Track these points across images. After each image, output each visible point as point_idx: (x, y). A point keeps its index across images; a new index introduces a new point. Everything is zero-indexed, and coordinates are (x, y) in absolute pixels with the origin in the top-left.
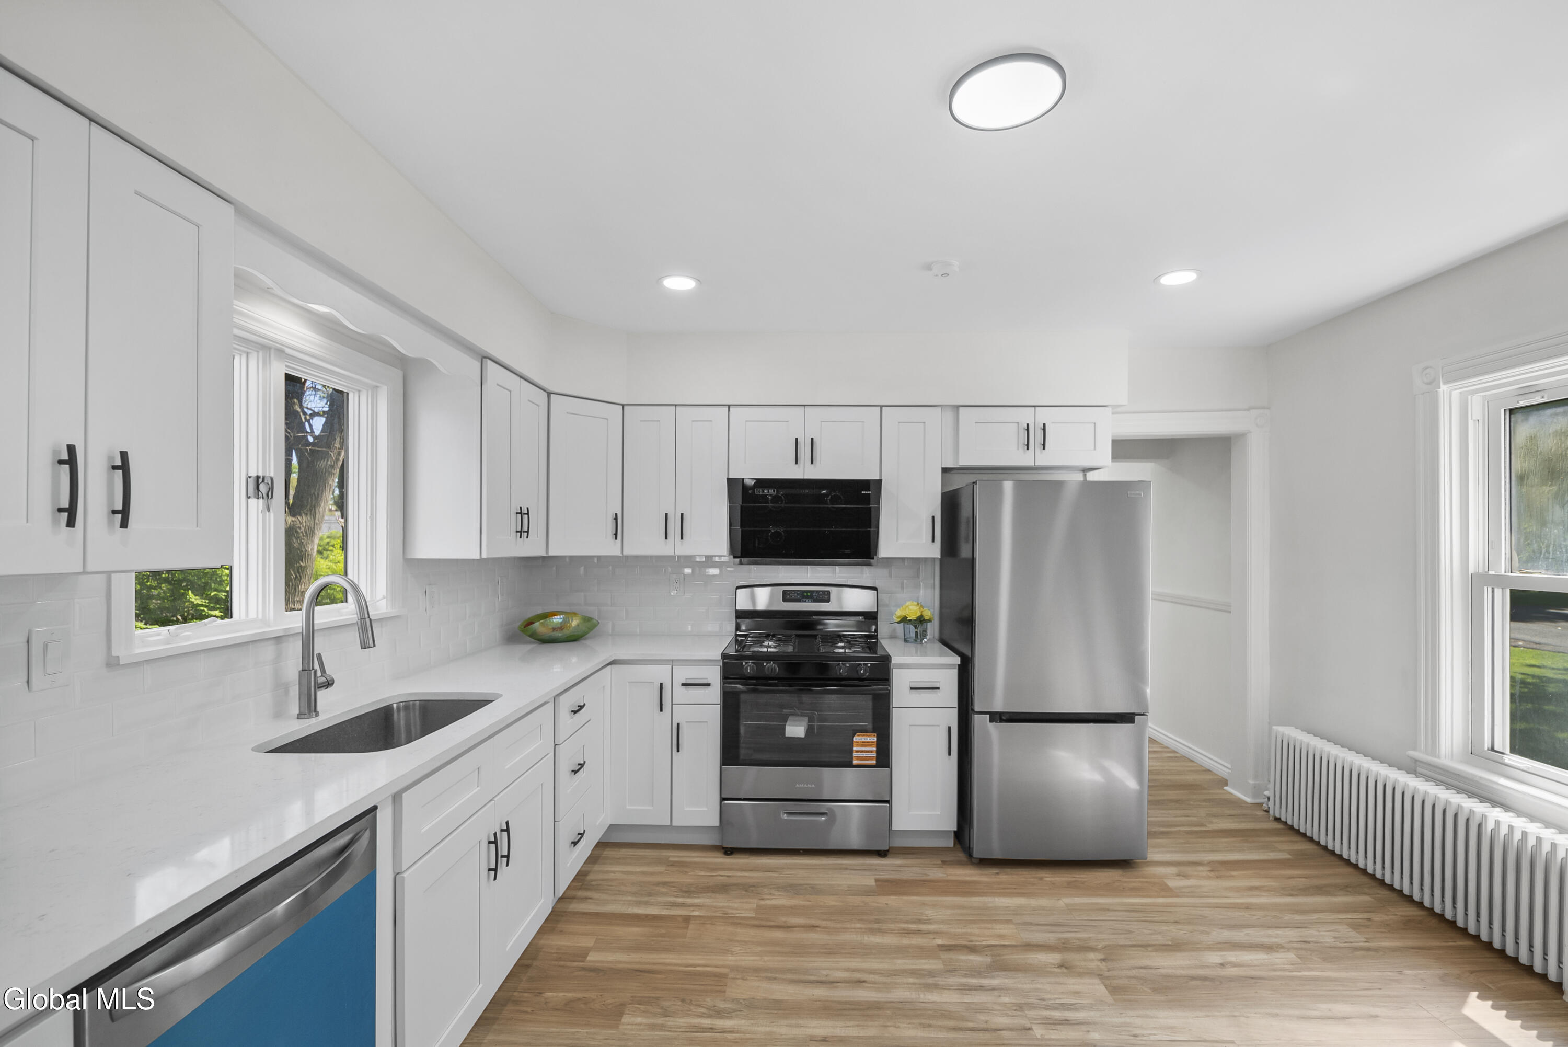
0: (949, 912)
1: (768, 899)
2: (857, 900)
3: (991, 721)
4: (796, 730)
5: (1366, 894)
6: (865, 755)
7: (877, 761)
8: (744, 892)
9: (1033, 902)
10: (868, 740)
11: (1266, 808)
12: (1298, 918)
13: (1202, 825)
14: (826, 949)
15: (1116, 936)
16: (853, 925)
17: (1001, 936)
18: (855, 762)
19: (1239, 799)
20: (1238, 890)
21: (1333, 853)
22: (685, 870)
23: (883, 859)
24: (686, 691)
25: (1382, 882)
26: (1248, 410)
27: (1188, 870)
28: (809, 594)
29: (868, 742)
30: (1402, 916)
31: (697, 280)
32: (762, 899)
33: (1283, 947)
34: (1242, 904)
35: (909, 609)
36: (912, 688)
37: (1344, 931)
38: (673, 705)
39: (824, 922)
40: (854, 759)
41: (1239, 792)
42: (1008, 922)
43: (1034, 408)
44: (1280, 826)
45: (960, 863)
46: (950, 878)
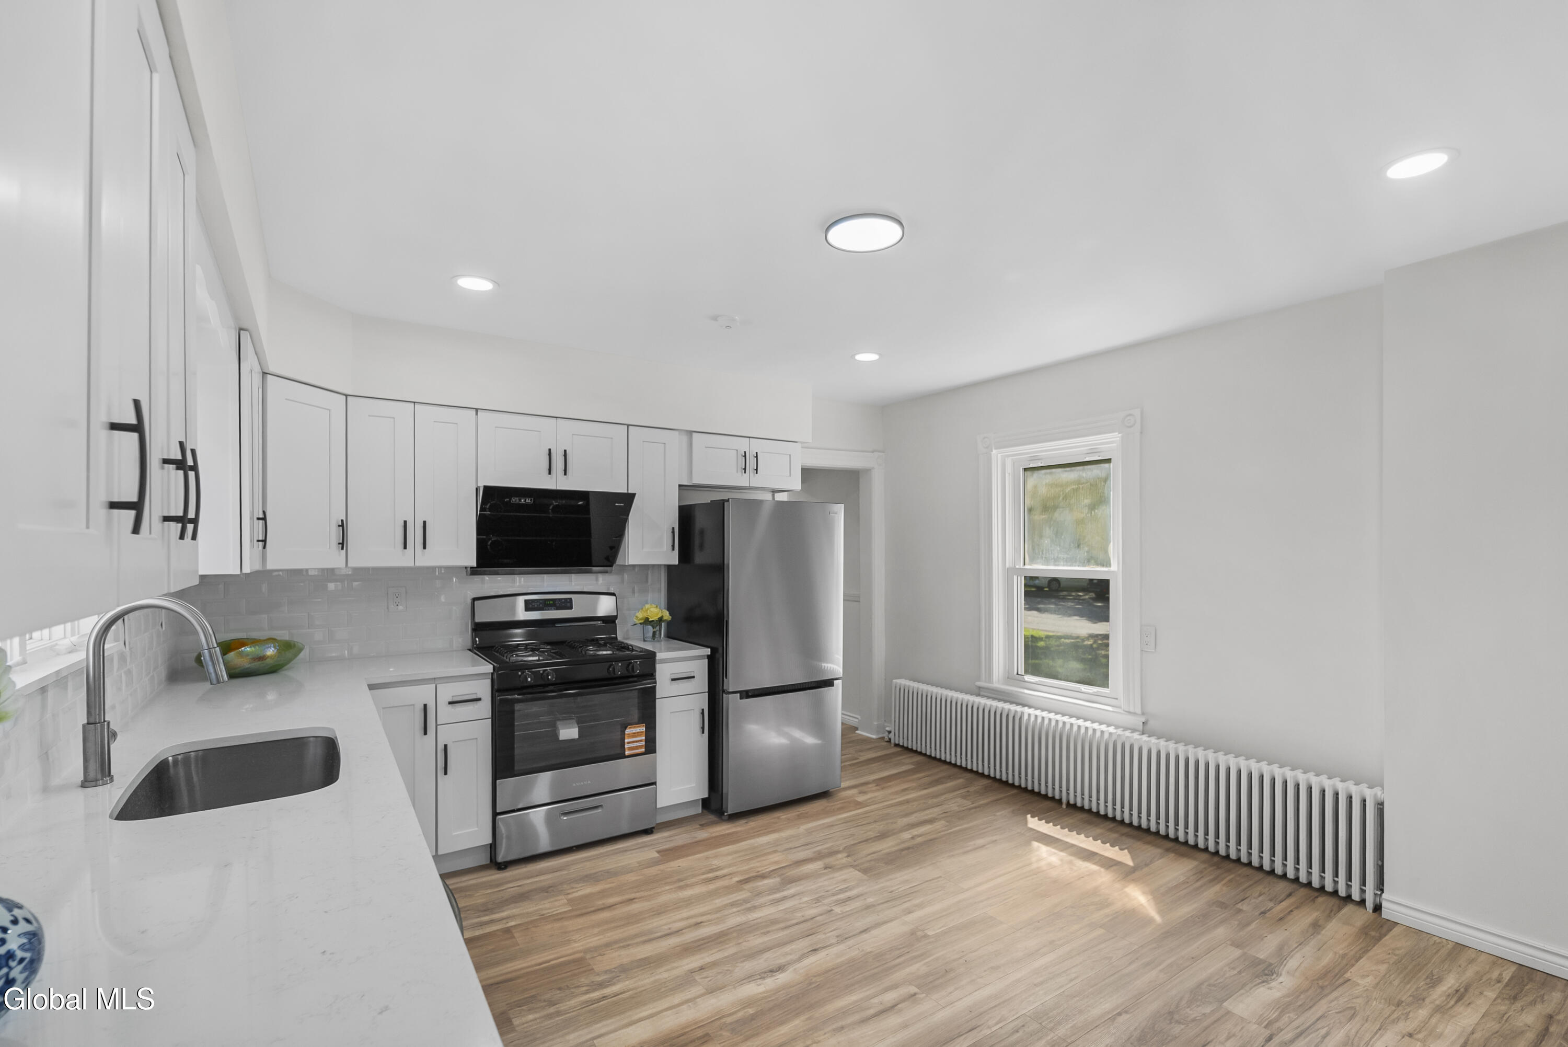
0: (730, 858)
1: (574, 892)
2: (653, 871)
3: (741, 698)
4: (569, 732)
5: (960, 778)
6: (635, 745)
7: (645, 749)
8: (546, 894)
9: (784, 834)
10: (638, 731)
11: (887, 740)
12: (935, 800)
13: (856, 759)
14: (654, 911)
15: (847, 840)
16: (663, 889)
17: (776, 863)
18: (627, 753)
19: (868, 737)
20: (897, 793)
21: (935, 758)
22: (468, 893)
23: (651, 835)
24: (453, 710)
25: (966, 769)
26: (873, 452)
27: (864, 788)
28: (551, 602)
29: (638, 733)
30: (982, 785)
31: (495, 282)
32: (568, 894)
33: (937, 819)
34: (904, 800)
35: (650, 611)
36: (673, 680)
37: (960, 800)
38: (438, 727)
39: (637, 894)
40: (626, 750)
41: (867, 733)
42: (775, 852)
43: (748, 439)
44: (899, 749)
45: (712, 823)
46: (714, 835)
